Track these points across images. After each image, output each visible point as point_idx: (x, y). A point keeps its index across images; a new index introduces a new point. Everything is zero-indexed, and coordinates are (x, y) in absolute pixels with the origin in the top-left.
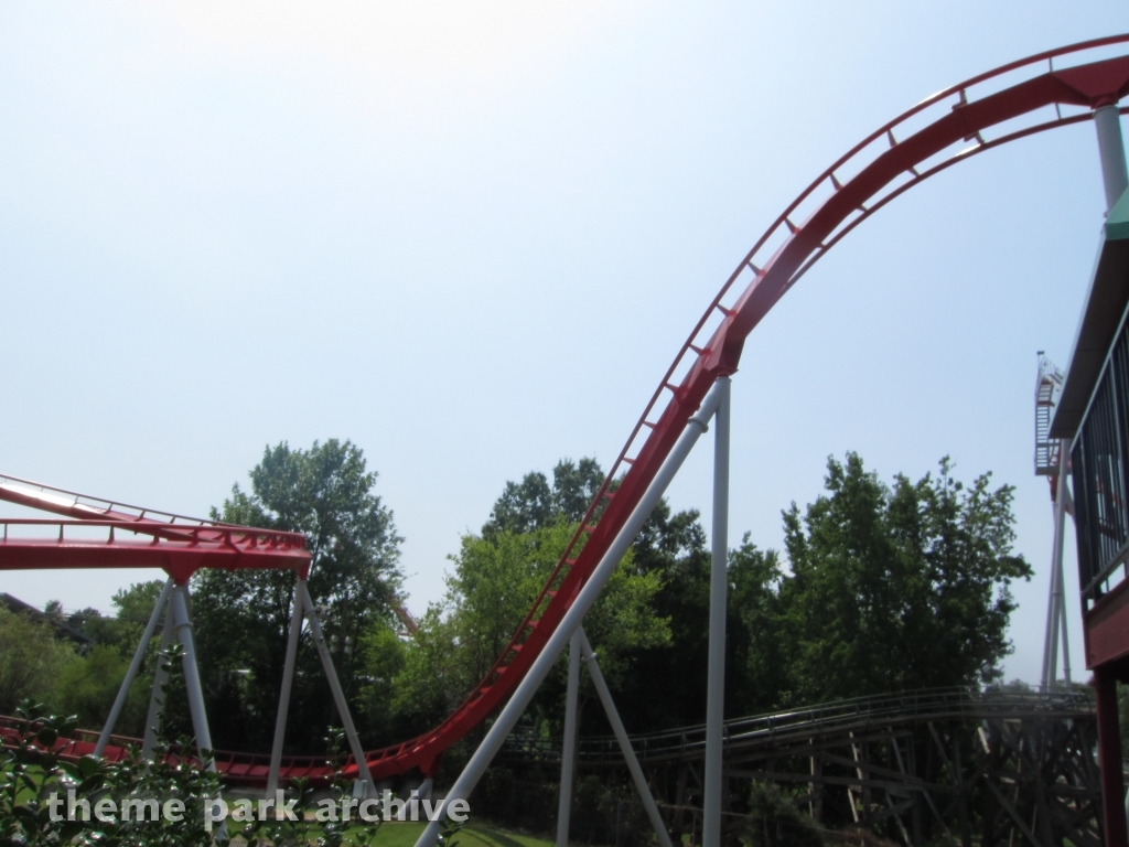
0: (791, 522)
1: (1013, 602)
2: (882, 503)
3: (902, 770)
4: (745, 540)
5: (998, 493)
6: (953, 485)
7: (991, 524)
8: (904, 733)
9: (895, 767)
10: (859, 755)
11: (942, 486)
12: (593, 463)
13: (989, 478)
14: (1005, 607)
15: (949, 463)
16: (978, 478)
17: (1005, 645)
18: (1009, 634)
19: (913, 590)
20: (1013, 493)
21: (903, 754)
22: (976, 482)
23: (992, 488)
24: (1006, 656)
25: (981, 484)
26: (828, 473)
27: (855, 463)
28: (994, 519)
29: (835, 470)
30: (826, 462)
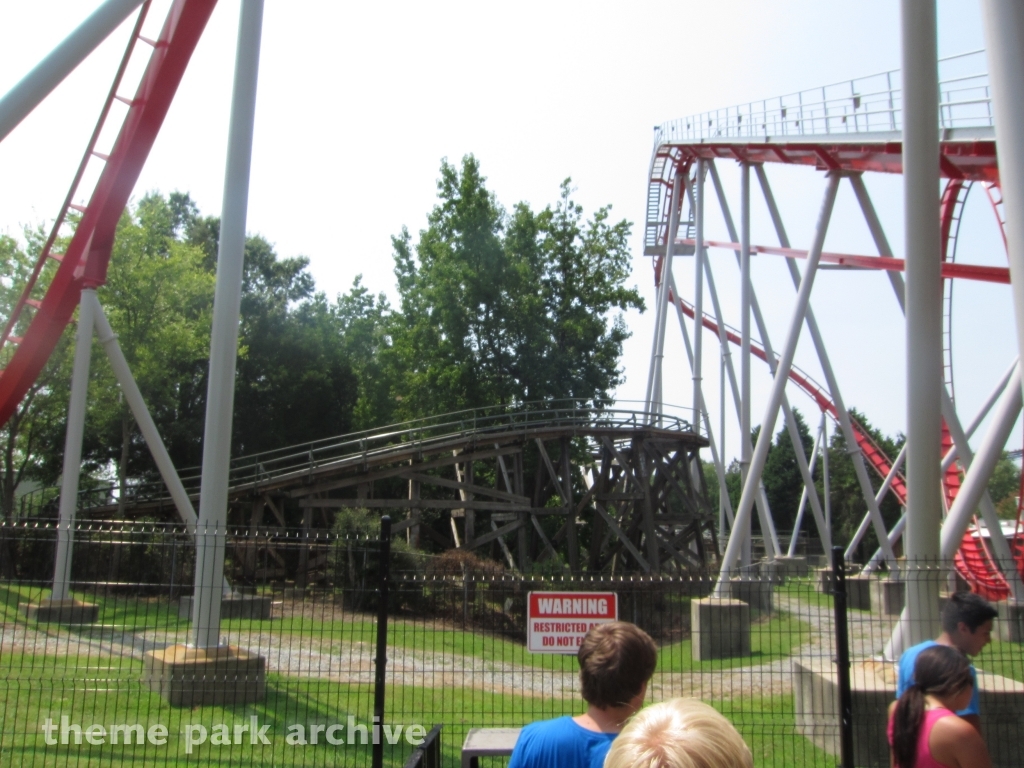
0: (401, 248)
1: (628, 331)
2: (500, 226)
3: (509, 491)
4: (356, 283)
5: (617, 227)
6: (573, 209)
7: (608, 257)
8: (512, 451)
9: (501, 485)
10: (462, 477)
11: (562, 209)
12: (186, 198)
13: (609, 211)
14: (618, 336)
15: (570, 185)
16: (598, 211)
17: (616, 374)
18: (621, 362)
19: (527, 306)
20: (631, 229)
21: (511, 476)
22: (596, 215)
23: (611, 222)
24: (617, 386)
25: (601, 216)
26: (441, 177)
27: (471, 167)
28: (612, 253)
29: (450, 176)
30: (440, 165)
